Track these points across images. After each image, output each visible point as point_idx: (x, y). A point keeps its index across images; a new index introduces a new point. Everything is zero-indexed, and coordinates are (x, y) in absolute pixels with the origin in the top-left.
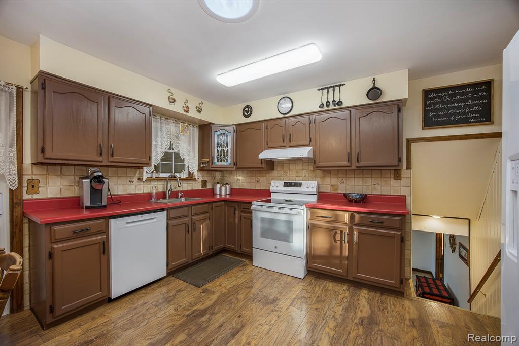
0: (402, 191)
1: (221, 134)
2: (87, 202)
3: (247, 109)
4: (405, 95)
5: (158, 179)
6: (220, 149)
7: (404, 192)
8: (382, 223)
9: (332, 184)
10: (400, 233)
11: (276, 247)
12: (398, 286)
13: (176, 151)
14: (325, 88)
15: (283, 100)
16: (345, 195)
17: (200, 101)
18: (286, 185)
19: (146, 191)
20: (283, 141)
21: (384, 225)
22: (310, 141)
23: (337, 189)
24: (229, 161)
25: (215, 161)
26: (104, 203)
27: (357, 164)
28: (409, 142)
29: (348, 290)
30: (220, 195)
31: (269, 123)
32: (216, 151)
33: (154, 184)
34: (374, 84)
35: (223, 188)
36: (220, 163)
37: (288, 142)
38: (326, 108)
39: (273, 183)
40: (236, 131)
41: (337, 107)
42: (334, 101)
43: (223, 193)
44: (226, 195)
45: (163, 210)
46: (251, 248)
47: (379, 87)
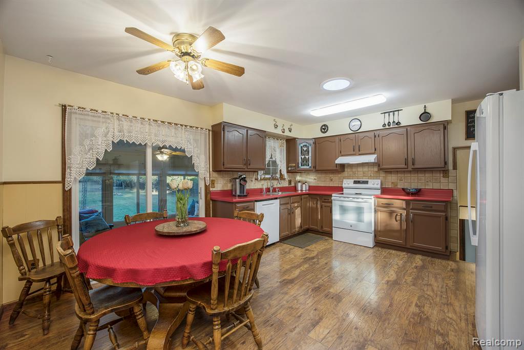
0: (450, 186)
1: (304, 146)
2: (238, 193)
3: (324, 127)
4: (449, 118)
5: (265, 179)
6: (303, 157)
7: (451, 186)
8: (431, 207)
9: (393, 181)
10: (444, 214)
11: (351, 226)
12: (444, 251)
13: (274, 159)
14: (387, 112)
15: (353, 121)
16: (403, 189)
17: (291, 123)
18: (355, 182)
19: (259, 187)
20: (354, 150)
21: (433, 208)
22: (375, 150)
23: (396, 186)
24: (310, 165)
25: (300, 165)
26: (245, 194)
27: (413, 167)
28: (455, 149)
29: (407, 254)
30: (302, 190)
31: (342, 137)
32: (300, 158)
33: (263, 182)
34: (425, 110)
35: (304, 185)
36: (303, 167)
37: (357, 151)
38: (387, 127)
39: (345, 181)
40: (315, 143)
41: (396, 126)
42: (394, 122)
43: (304, 189)
44: (306, 191)
45: (276, 198)
46: (331, 227)
47: (429, 112)
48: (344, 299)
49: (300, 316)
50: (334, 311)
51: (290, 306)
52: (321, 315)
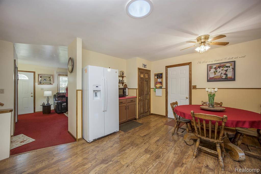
48: (144, 150)
49: (164, 143)
50: (150, 145)
51: (169, 147)
52: (156, 143)
